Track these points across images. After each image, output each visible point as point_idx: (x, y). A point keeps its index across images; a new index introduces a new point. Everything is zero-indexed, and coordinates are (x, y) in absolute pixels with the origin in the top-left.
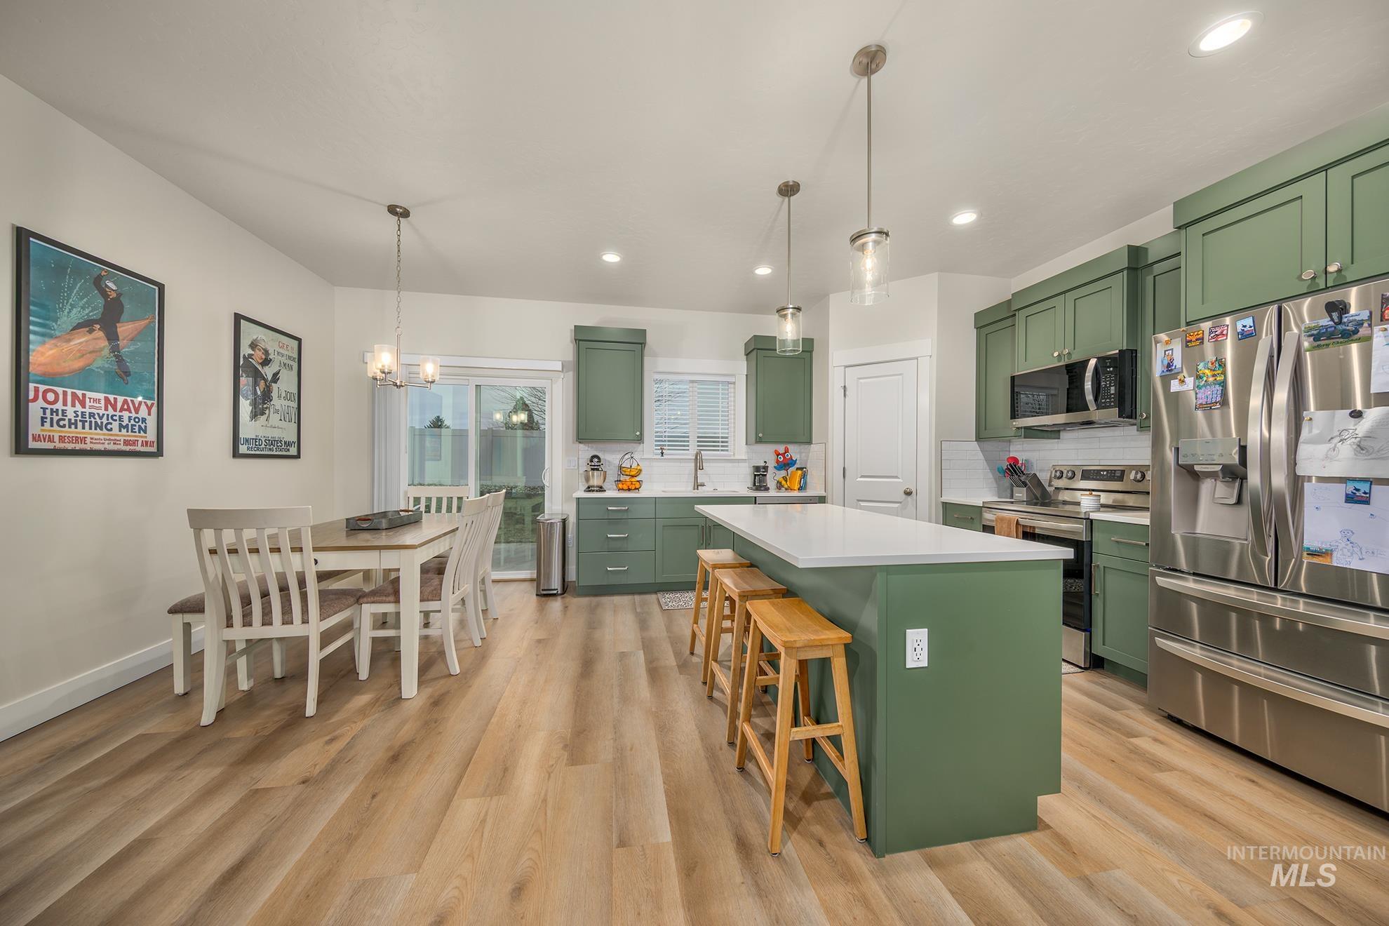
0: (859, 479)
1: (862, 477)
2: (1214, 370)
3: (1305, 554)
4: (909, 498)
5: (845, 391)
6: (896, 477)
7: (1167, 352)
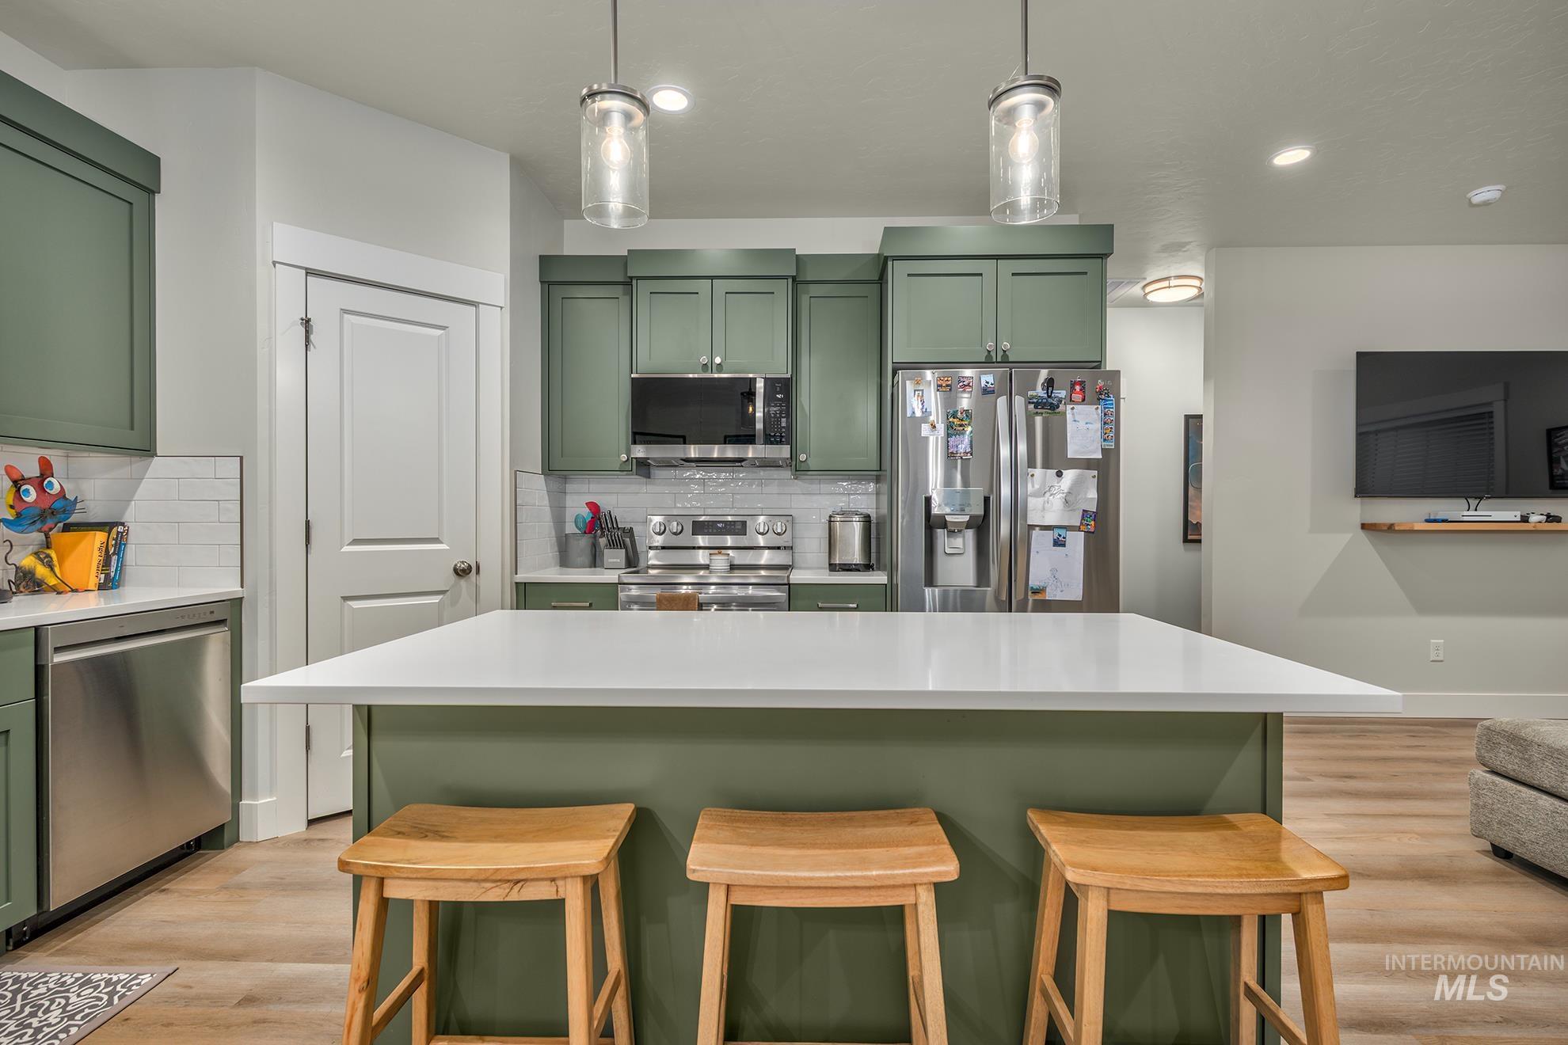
0: (347, 549)
1: (356, 542)
2: (962, 420)
3: (1030, 593)
4: (463, 582)
5: (307, 332)
6: (436, 540)
7: (917, 392)
